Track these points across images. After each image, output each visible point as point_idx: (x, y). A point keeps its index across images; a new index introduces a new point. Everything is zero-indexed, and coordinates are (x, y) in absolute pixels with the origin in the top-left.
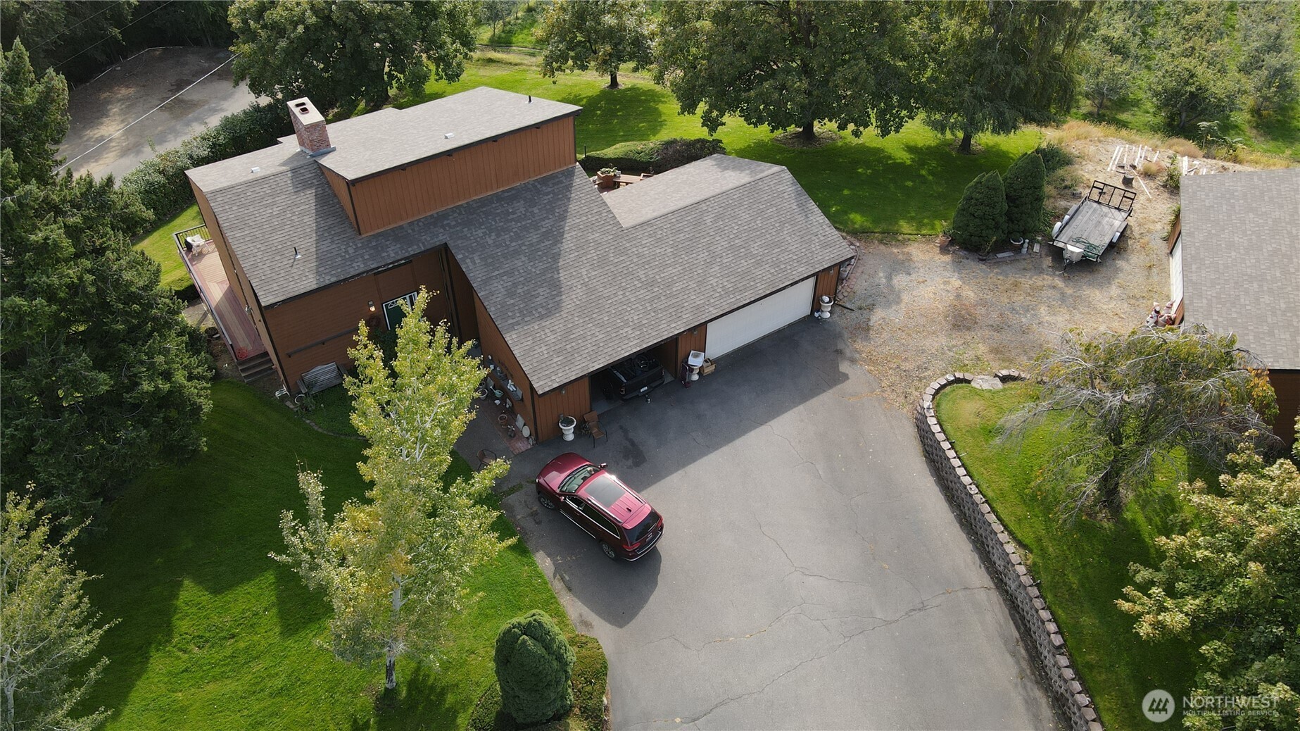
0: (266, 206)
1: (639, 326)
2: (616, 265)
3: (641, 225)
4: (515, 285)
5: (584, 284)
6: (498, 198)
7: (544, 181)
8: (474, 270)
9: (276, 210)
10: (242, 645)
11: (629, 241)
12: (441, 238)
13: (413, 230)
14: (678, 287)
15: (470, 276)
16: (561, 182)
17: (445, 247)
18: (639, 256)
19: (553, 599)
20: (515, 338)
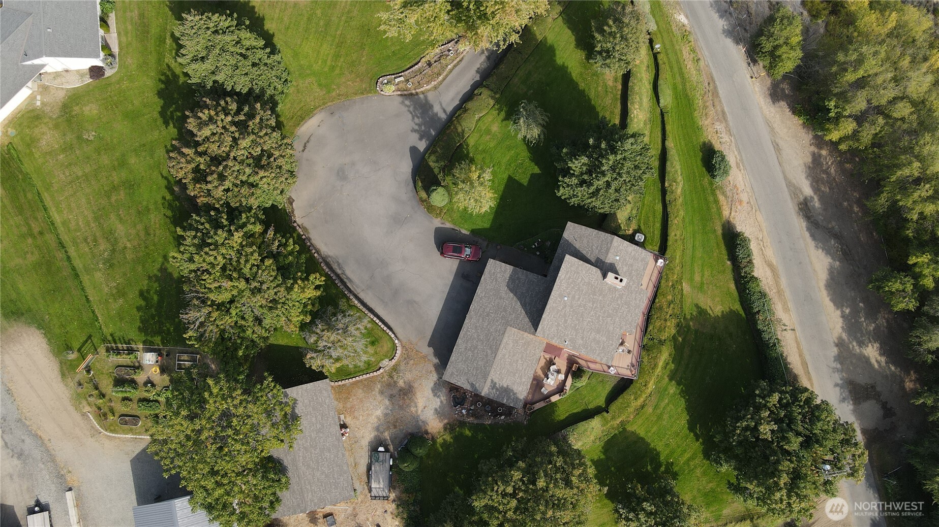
0: (598, 247)
1: (481, 299)
2: (501, 312)
3: (505, 332)
4: (520, 282)
5: (504, 298)
8: (533, 277)
9: (594, 247)
11: (504, 323)
12: (549, 278)
14: (481, 321)
15: (532, 274)
17: (545, 276)
18: (497, 321)
19: (454, 224)
20: (509, 269)
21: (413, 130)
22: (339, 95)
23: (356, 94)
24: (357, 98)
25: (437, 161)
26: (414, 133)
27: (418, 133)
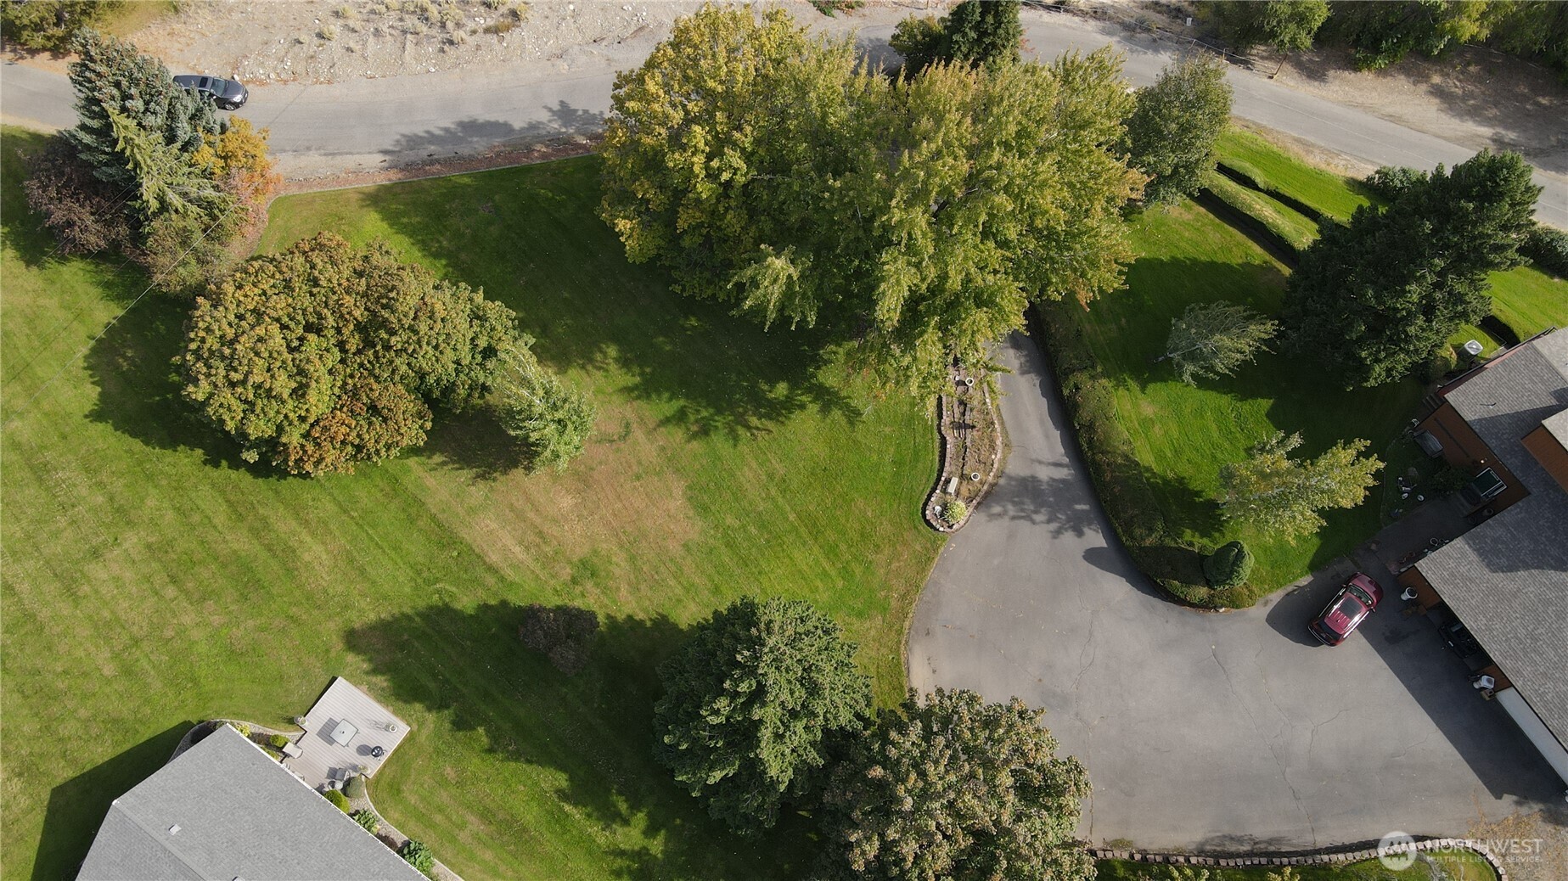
0: (1532, 379)
1: (1489, 629)
8: (1510, 515)
9: (1529, 386)
10: (1238, 435)
12: (1534, 490)
13: (1537, 471)
17: (1527, 494)
19: (1279, 585)
21: (1057, 533)
22: (903, 597)
23: (923, 570)
24: (931, 572)
26: (1061, 536)
27: (1066, 530)
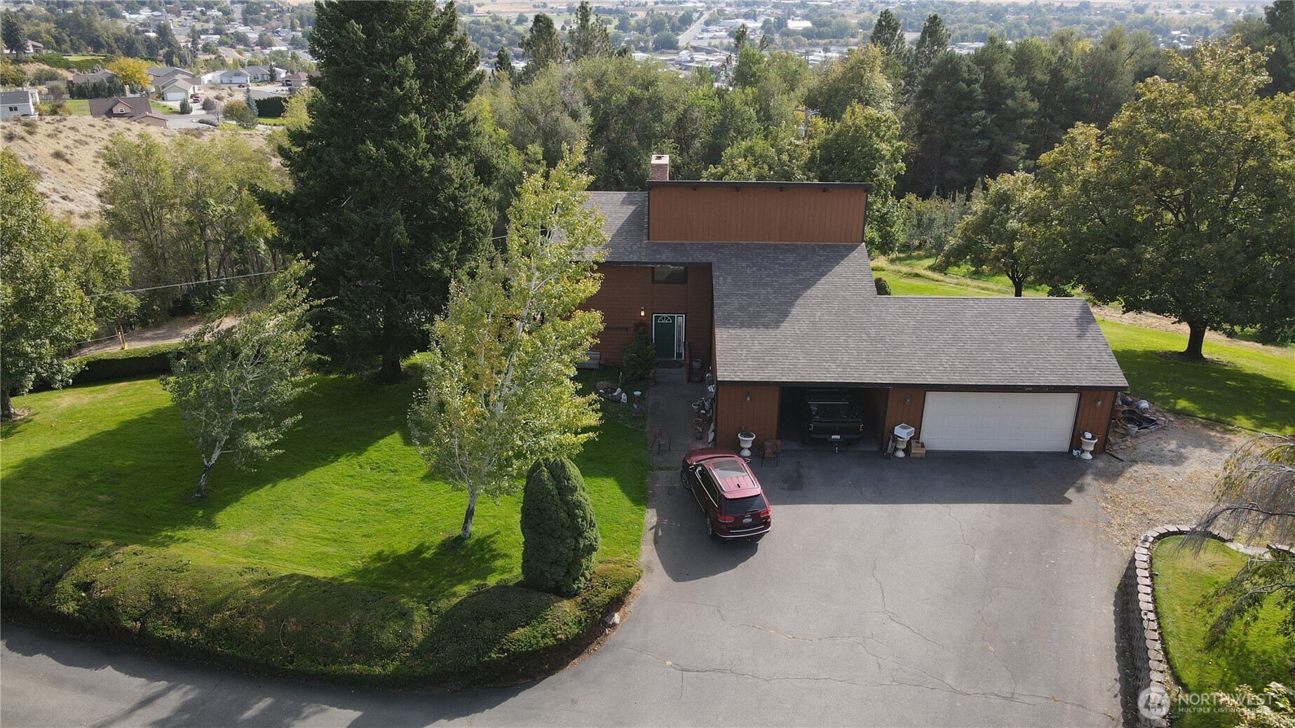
2: (853, 318)
6: (776, 247)
7: (824, 247)
11: (876, 305)
12: (710, 259)
13: (691, 248)
14: (904, 350)
15: (716, 288)
16: (841, 252)
17: (710, 265)
18: (879, 318)
19: (637, 542)
20: (724, 338)
25: (405, 615)
